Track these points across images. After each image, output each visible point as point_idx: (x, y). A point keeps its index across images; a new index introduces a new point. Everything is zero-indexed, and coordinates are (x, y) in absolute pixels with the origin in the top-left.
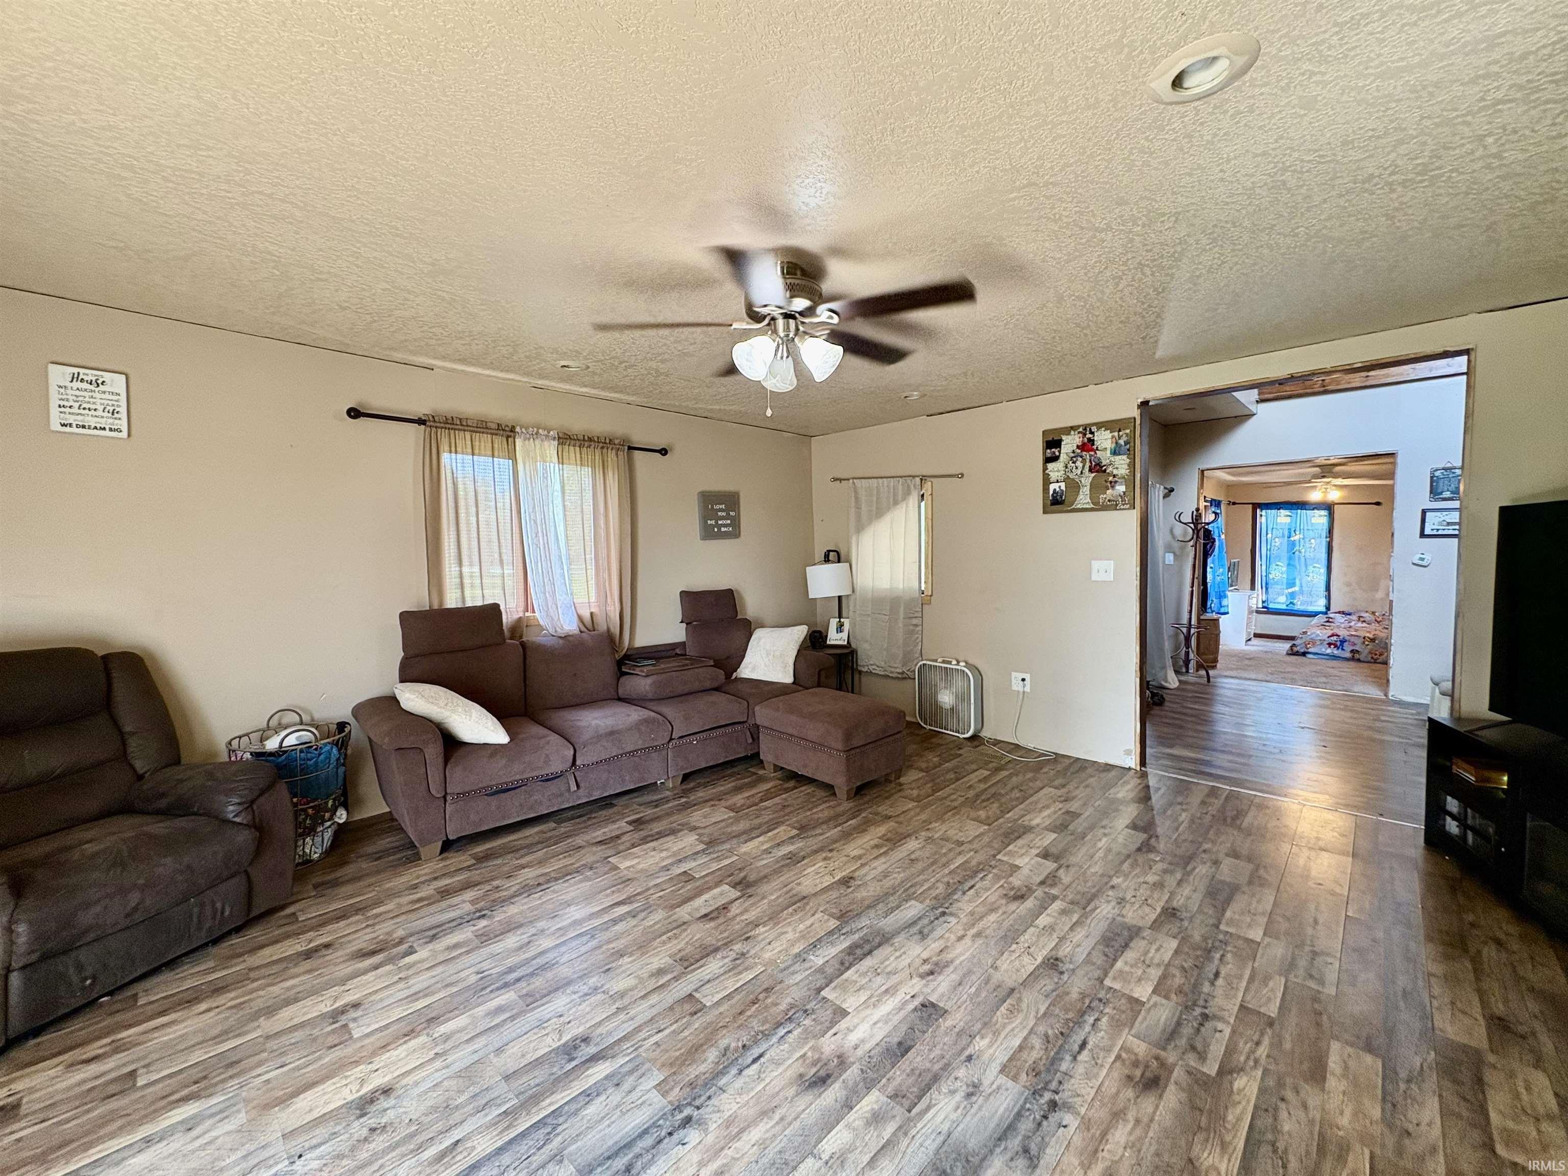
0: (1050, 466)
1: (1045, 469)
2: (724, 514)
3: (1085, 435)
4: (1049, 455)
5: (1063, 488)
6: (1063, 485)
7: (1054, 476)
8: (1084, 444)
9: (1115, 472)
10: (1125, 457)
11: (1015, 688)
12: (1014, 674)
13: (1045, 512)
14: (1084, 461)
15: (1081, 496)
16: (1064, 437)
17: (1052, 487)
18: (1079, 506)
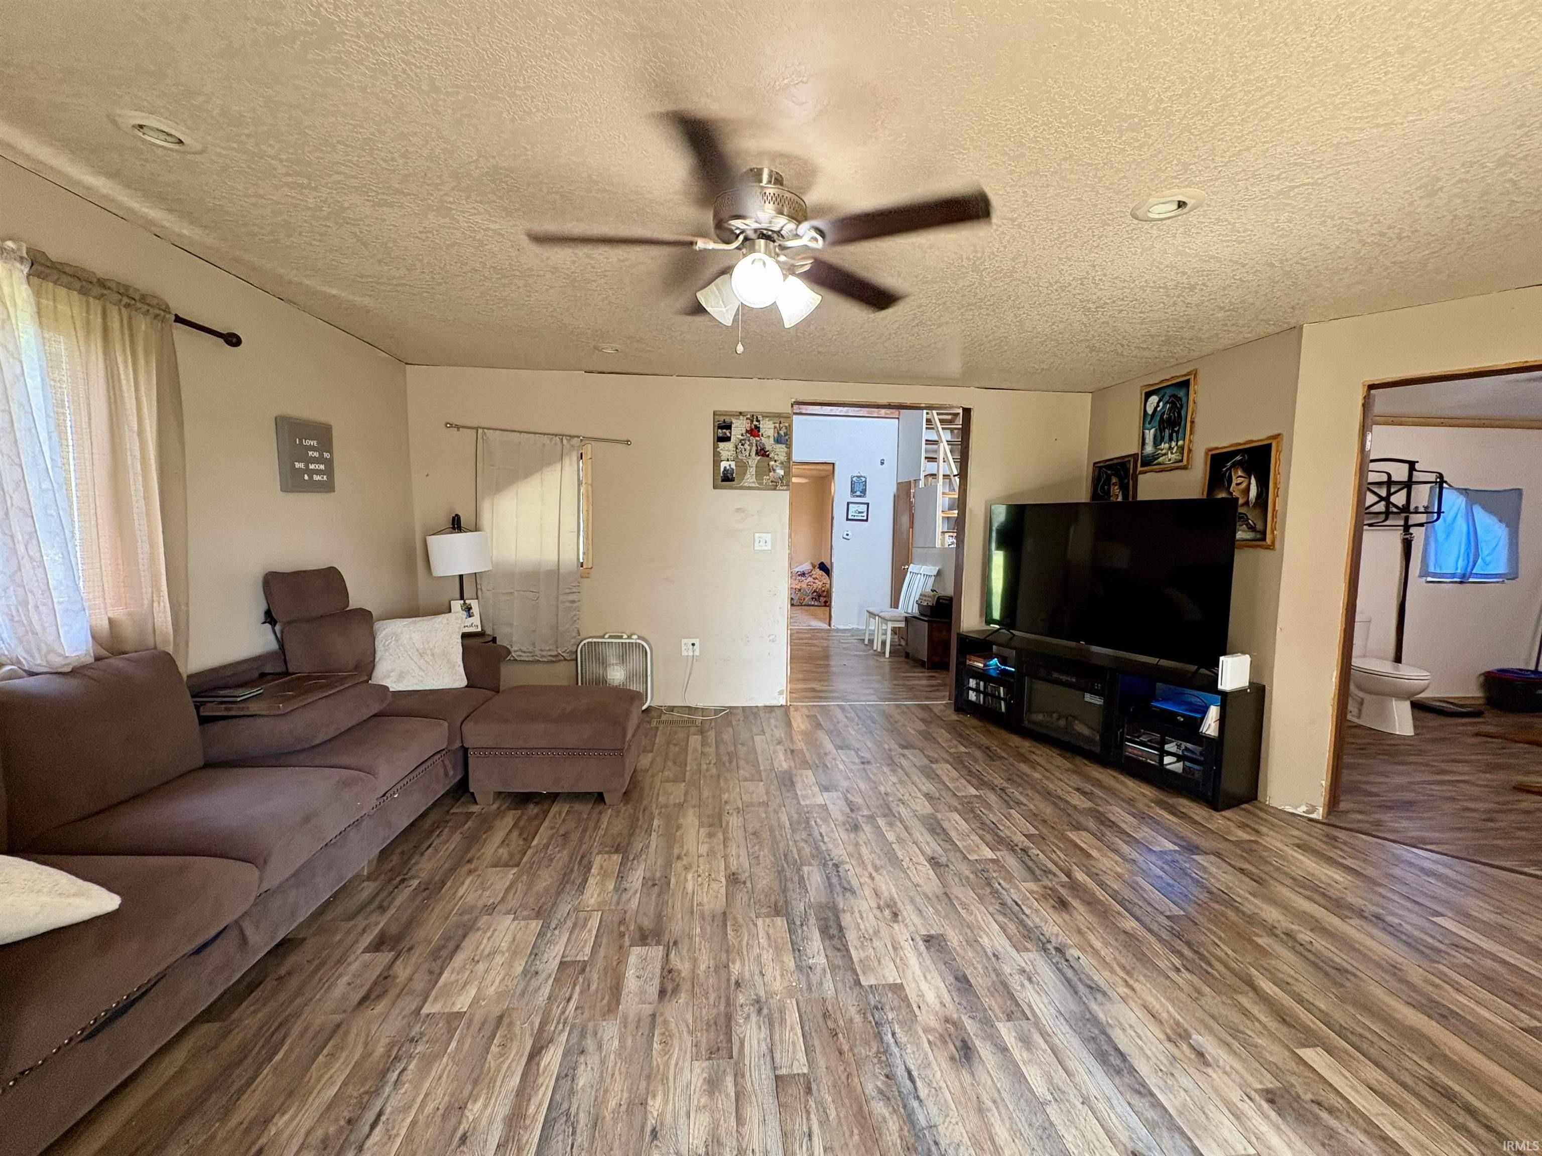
0: (722, 445)
1: (715, 447)
2: (316, 454)
3: (752, 421)
4: (721, 435)
5: (733, 466)
6: (733, 465)
7: (724, 454)
8: (752, 430)
9: (776, 458)
10: (784, 446)
11: (684, 653)
12: (684, 641)
13: (715, 487)
14: (751, 445)
15: (748, 476)
16: (734, 421)
17: (724, 464)
18: (746, 484)
